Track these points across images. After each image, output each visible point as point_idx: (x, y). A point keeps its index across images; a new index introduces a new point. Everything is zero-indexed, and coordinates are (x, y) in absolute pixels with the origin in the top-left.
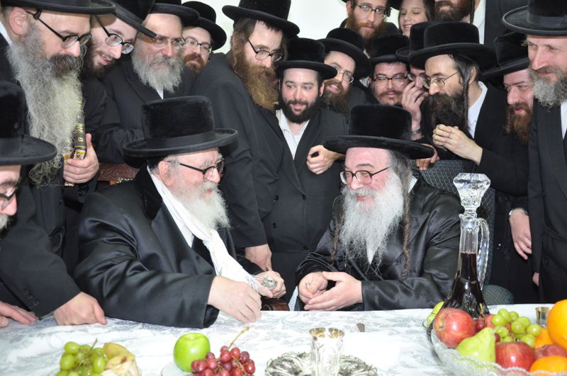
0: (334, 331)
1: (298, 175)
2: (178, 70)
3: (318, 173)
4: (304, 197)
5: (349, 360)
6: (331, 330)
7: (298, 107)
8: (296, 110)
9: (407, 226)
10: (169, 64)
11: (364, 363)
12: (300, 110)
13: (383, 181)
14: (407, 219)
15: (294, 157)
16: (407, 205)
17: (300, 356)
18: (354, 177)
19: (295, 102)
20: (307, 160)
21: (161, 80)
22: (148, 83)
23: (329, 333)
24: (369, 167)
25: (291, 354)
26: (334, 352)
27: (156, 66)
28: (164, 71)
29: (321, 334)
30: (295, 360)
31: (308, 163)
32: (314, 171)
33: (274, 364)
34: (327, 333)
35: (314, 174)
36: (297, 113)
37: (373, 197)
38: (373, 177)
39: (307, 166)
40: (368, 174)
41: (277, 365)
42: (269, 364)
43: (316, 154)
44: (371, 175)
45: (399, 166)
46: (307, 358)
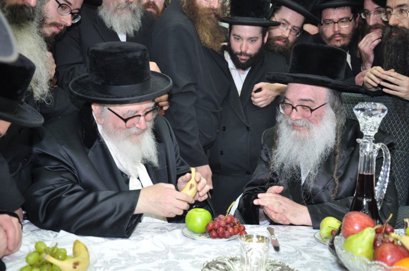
0: (260, 239)
1: (244, 109)
2: (139, 15)
3: (262, 106)
4: (248, 129)
5: (274, 263)
6: (258, 237)
7: (243, 57)
8: (242, 59)
9: (338, 156)
10: (130, 9)
11: (288, 266)
12: (245, 60)
13: (321, 116)
14: (338, 151)
15: (239, 93)
16: (339, 137)
17: (233, 259)
18: (294, 110)
19: (241, 54)
20: (251, 96)
21: (124, 24)
22: (112, 27)
23: (257, 240)
24: (310, 102)
25: (225, 258)
26: (261, 255)
27: (119, 11)
28: (127, 16)
29: (250, 240)
30: (227, 263)
31: (252, 98)
32: (259, 104)
33: (209, 265)
34: (255, 239)
35: (257, 108)
36: (243, 62)
37: (309, 129)
38: (313, 112)
39: (251, 101)
40: (309, 109)
41: (212, 266)
42: (205, 265)
43: (259, 90)
44: (312, 110)
45: (336, 103)
46: (238, 262)
